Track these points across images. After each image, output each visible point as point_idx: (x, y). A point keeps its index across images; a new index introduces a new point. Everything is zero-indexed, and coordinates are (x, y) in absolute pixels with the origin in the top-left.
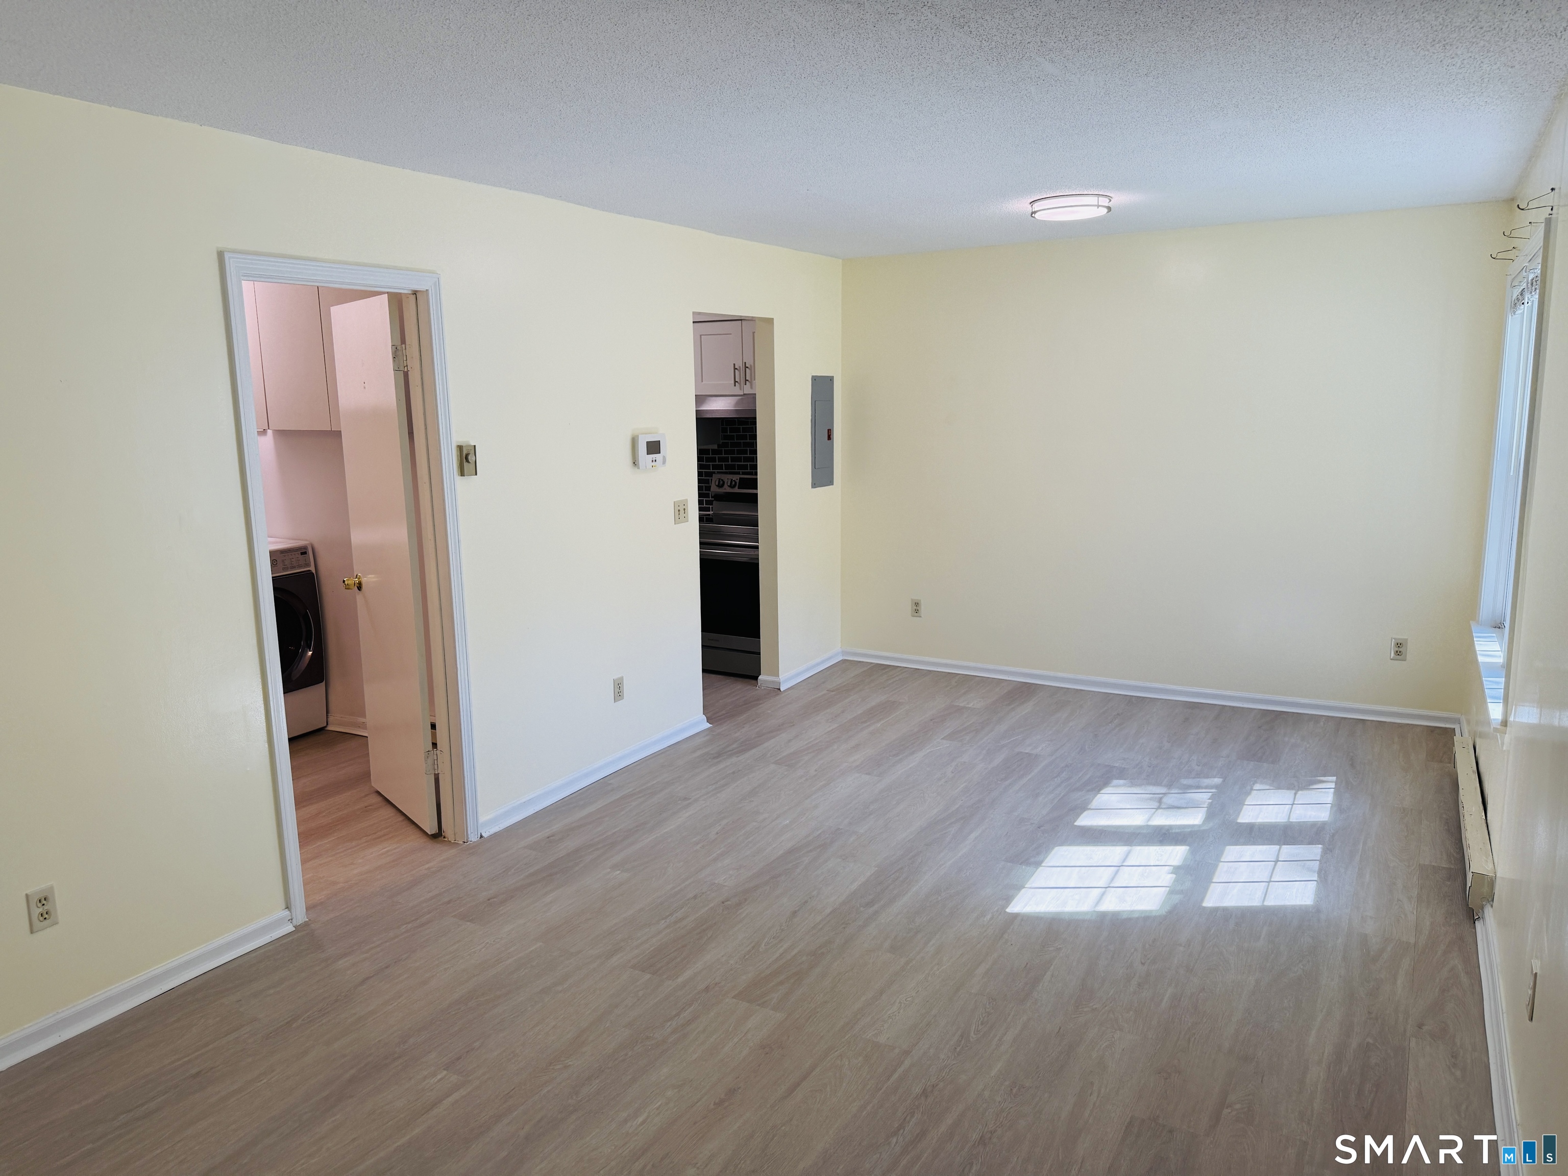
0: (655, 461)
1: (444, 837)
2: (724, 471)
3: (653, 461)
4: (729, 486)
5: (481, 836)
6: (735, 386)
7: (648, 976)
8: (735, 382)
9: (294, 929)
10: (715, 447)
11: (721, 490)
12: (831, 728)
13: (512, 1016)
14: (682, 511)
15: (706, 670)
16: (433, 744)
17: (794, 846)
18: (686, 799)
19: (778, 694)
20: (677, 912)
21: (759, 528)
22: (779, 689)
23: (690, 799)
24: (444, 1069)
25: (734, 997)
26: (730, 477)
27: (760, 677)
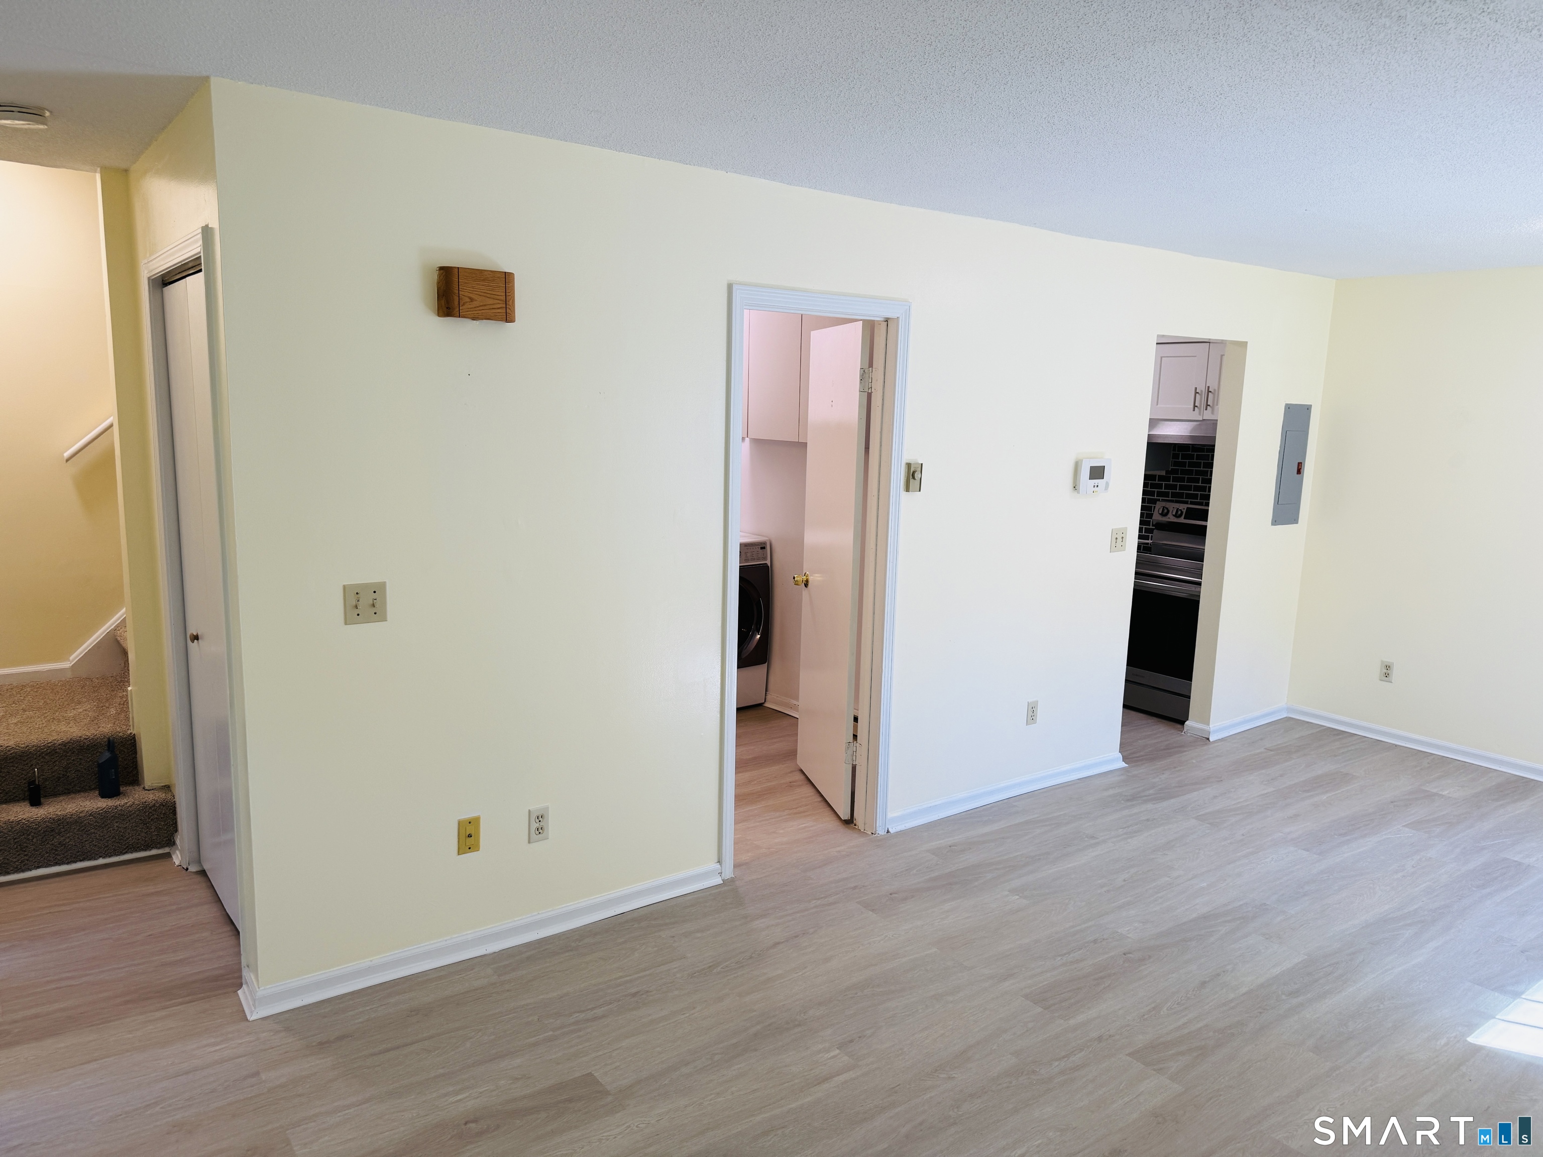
0: (1097, 486)
1: (855, 825)
2: (1170, 499)
3: (1094, 487)
4: (1173, 515)
5: (888, 832)
6: (1194, 410)
7: (1039, 1010)
8: (1195, 406)
9: (722, 882)
10: (1163, 473)
11: (1165, 519)
12: (1265, 792)
13: (903, 1014)
14: (1120, 539)
15: (1127, 706)
16: (854, 735)
17: (1210, 911)
18: (1093, 837)
19: (1206, 744)
20: (1075, 952)
21: (1204, 563)
22: (1208, 739)
23: (1098, 838)
24: (837, 1048)
25: (1128, 1055)
26: (1177, 505)
27: (1186, 723)
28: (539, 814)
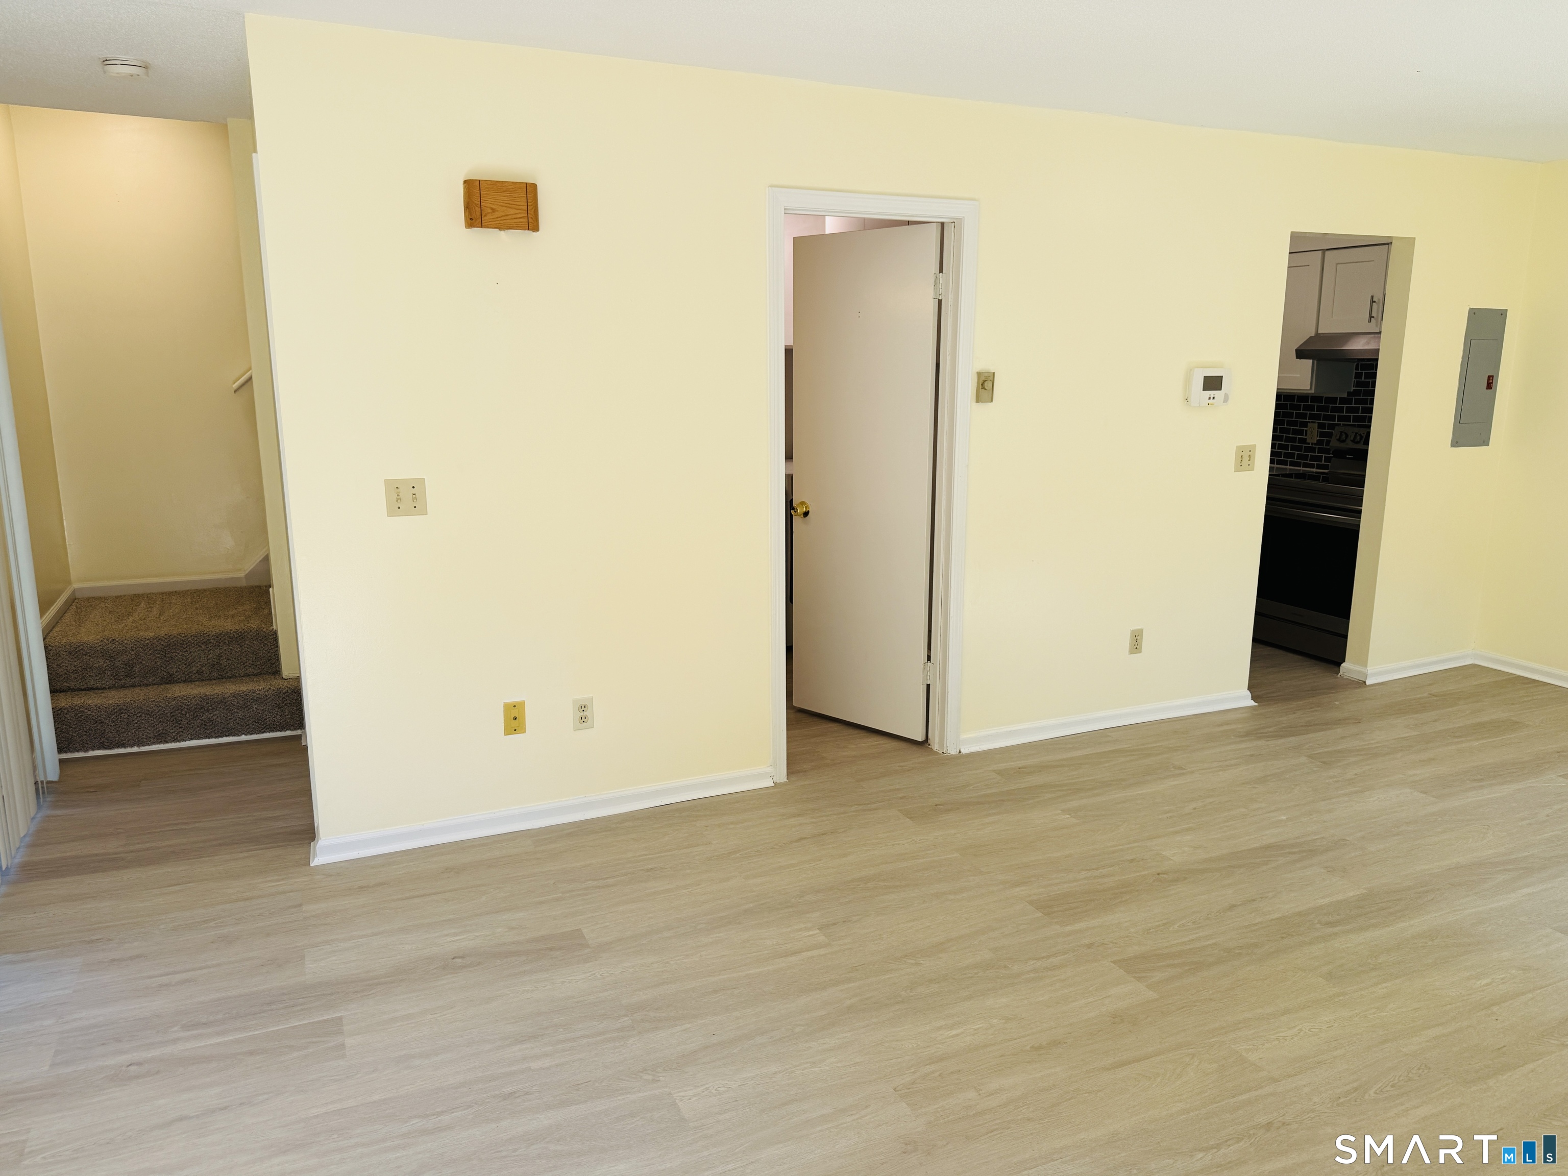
0: (1214, 398)
1: (929, 745)
3: (1210, 398)
4: (1351, 440)
5: (960, 752)
6: (1370, 321)
7: (1039, 914)
8: (1371, 317)
9: (773, 785)
10: (1345, 395)
11: (1343, 445)
12: (1407, 735)
13: (897, 906)
14: (1246, 459)
15: (1258, 639)
16: (928, 655)
17: (1276, 842)
18: (1180, 768)
19: (1360, 687)
20: (1104, 869)
21: (1365, 489)
22: (1365, 682)
23: (1185, 769)
24: (818, 929)
25: (1114, 962)
27: (1343, 665)
28: (583, 703)
